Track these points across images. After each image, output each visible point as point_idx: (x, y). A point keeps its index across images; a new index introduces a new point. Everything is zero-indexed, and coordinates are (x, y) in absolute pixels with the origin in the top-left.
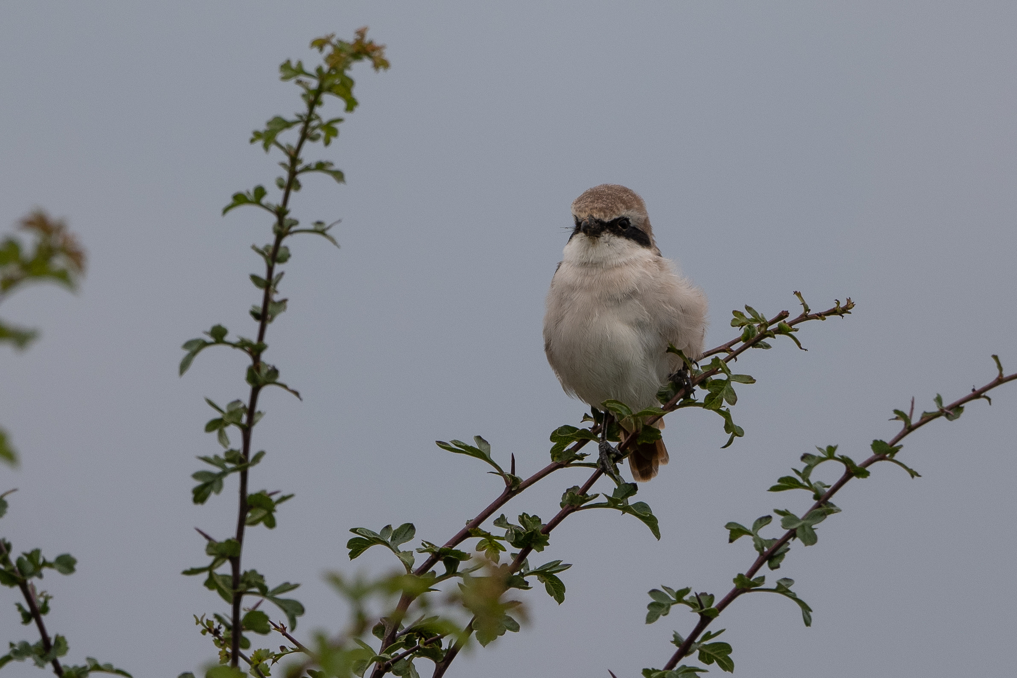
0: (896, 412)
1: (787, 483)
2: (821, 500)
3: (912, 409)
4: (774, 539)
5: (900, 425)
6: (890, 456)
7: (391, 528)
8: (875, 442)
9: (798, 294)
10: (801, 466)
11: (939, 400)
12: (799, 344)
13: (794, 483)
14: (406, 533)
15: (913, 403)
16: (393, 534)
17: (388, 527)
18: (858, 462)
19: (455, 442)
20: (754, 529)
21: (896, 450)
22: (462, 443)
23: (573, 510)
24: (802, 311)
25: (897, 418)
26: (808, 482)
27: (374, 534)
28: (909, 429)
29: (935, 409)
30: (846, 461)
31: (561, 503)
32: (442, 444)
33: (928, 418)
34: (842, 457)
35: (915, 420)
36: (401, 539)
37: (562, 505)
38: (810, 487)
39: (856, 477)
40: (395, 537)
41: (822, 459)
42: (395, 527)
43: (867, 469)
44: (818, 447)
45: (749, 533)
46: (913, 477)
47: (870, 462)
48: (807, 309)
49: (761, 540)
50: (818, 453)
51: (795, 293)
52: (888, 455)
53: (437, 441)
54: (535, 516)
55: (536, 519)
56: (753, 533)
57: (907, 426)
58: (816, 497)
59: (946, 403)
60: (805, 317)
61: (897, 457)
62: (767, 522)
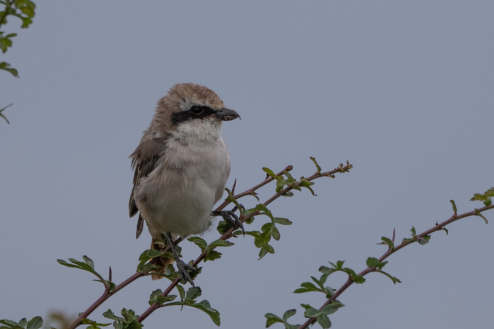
0: (383, 238)
1: (307, 287)
2: (332, 298)
3: (394, 237)
4: (298, 325)
5: (386, 248)
6: (378, 269)
7: (26, 320)
8: (369, 258)
9: (313, 159)
10: (319, 275)
11: (413, 230)
12: (313, 192)
13: (311, 287)
14: (37, 322)
15: (394, 233)
16: (28, 324)
17: (24, 320)
18: (358, 272)
19: (71, 260)
20: (284, 318)
21: (383, 264)
22: (76, 260)
23: (159, 307)
24: (316, 170)
25: (383, 243)
26: (322, 287)
27: (16, 323)
28: (393, 250)
29: (410, 236)
30: (349, 271)
31: (149, 301)
32: (61, 262)
33: (406, 242)
34: (347, 269)
35: (397, 244)
36: (33, 327)
37: (150, 303)
38: (323, 290)
39: (356, 282)
40: (30, 326)
41: (333, 270)
42: (29, 319)
43: (364, 277)
44: (330, 262)
45: (280, 321)
46: (395, 283)
47: (365, 272)
48: (320, 169)
49: (289, 325)
50: (330, 266)
51: (312, 158)
52: (377, 268)
53: (57, 260)
54: (130, 310)
55: (132, 312)
56: (284, 321)
57: (391, 248)
58: (327, 297)
59: (418, 233)
60: (318, 175)
61: (383, 269)
62: (293, 314)
